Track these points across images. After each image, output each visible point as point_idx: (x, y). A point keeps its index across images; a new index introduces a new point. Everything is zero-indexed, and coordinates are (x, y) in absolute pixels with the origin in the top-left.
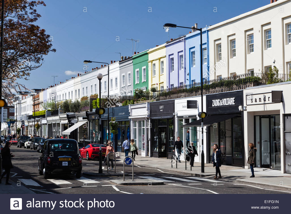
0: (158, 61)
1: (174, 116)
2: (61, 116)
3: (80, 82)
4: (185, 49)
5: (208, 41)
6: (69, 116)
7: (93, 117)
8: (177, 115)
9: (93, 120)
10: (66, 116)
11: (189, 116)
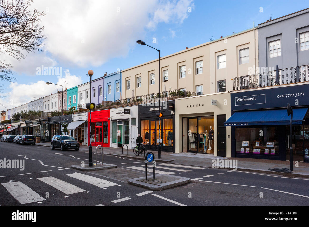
0: (85, 91)
1: (109, 119)
2: (21, 123)
3: (32, 105)
4: (104, 84)
5: (121, 79)
6: (27, 123)
7: (44, 122)
8: (111, 119)
9: (44, 124)
10: (25, 122)
11: (122, 119)
